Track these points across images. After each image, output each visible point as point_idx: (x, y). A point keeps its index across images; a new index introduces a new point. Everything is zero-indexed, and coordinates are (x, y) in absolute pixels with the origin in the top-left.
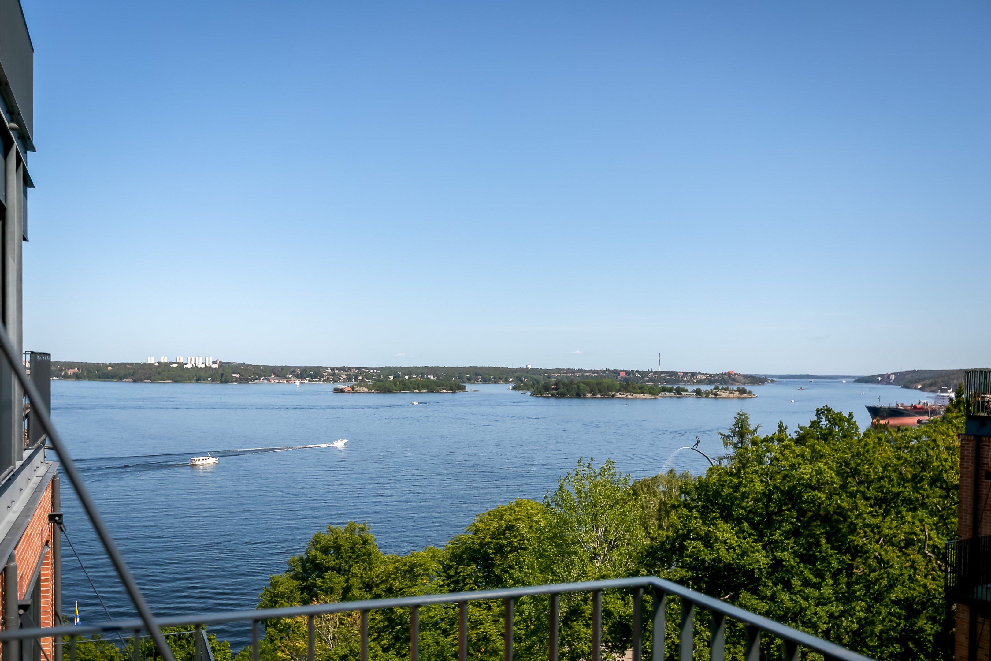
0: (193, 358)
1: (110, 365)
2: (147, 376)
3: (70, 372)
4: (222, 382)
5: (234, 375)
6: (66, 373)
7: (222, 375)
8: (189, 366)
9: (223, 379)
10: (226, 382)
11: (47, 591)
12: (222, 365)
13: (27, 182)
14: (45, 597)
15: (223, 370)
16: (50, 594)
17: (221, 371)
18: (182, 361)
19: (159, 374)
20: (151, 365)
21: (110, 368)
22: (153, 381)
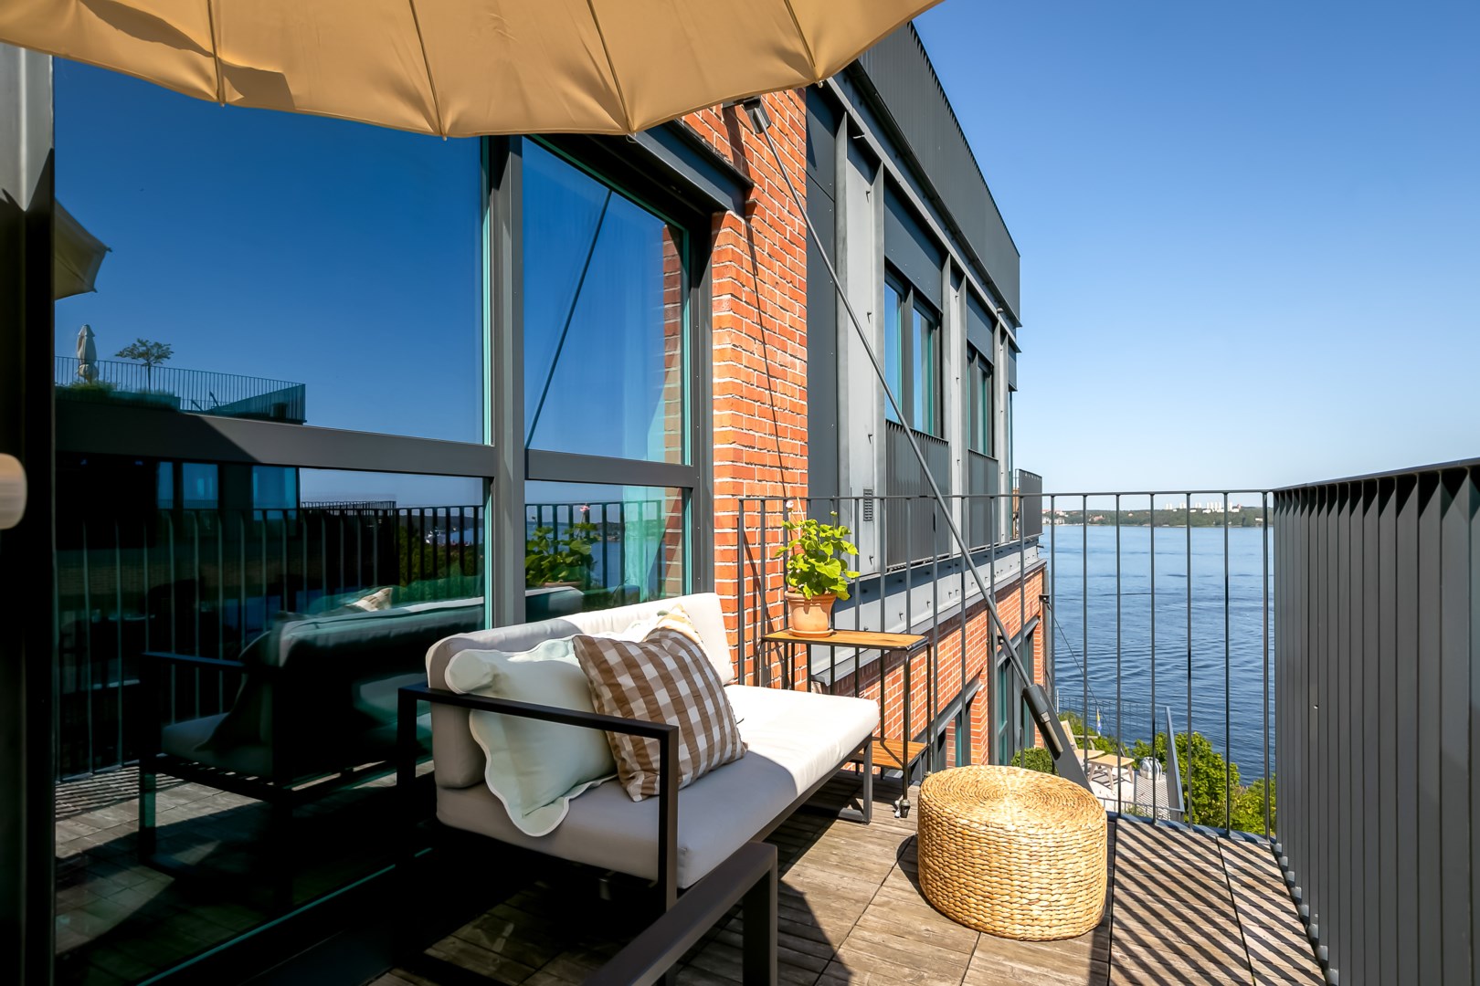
0: (1212, 504)
1: (1131, 512)
2: (1166, 521)
3: (1096, 519)
4: (1243, 526)
5: (1257, 519)
6: (1092, 520)
7: (1244, 519)
8: (1208, 511)
9: (1245, 523)
10: (1248, 525)
11: (1039, 653)
12: (1243, 509)
13: (1013, 349)
14: (1037, 658)
15: (1245, 514)
16: (1041, 656)
17: (1242, 515)
18: (1200, 507)
19: (1178, 519)
20: (1169, 512)
21: (1130, 515)
22: (1171, 526)
